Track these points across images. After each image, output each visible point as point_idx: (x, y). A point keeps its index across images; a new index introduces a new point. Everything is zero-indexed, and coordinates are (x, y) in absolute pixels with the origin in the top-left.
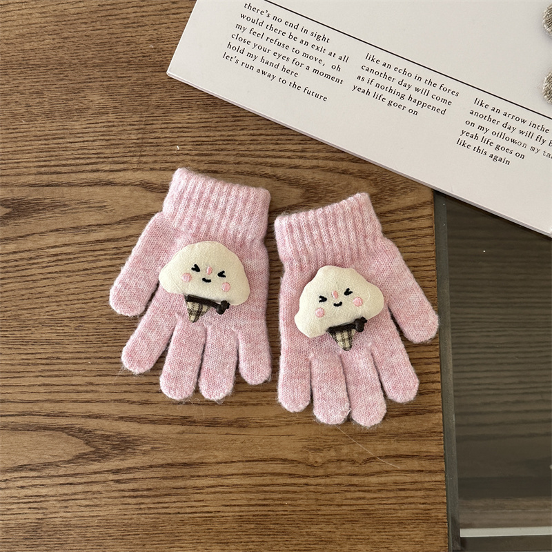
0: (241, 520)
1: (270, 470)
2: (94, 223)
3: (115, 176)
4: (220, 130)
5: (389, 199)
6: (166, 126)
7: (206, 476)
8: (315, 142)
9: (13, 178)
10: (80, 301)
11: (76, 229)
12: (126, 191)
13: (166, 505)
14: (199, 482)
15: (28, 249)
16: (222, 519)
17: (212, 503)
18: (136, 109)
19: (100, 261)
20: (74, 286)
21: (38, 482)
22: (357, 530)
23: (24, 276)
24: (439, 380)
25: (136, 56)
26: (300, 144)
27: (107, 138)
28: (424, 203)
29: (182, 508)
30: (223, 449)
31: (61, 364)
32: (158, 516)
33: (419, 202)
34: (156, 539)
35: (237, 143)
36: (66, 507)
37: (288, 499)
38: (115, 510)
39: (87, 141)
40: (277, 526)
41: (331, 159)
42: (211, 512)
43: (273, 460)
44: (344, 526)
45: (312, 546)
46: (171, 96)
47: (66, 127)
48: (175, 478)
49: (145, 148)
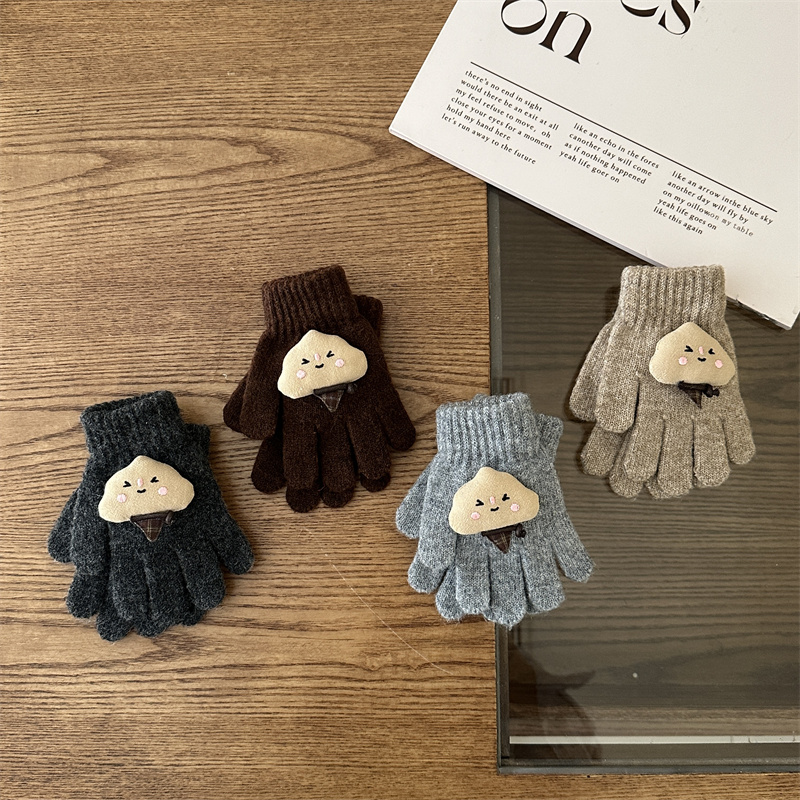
0: (299, 722)
1: (329, 674)
3: (193, 387)
7: (268, 678)
9: (97, 387)
13: (227, 705)
14: (260, 684)
16: (281, 721)
17: (272, 704)
18: (216, 325)
21: (106, 678)
22: (410, 734)
25: (217, 277)
27: (187, 352)
29: (242, 708)
30: (284, 651)
32: (220, 715)
34: (217, 737)
36: (133, 703)
37: (345, 702)
38: (178, 708)
39: (169, 354)
40: (333, 729)
42: (270, 713)
43: (332, 663)
44: (398, 730)
45: (367, 749)
47: (149, 341)
48: (236, 678)
49: (222, 362)
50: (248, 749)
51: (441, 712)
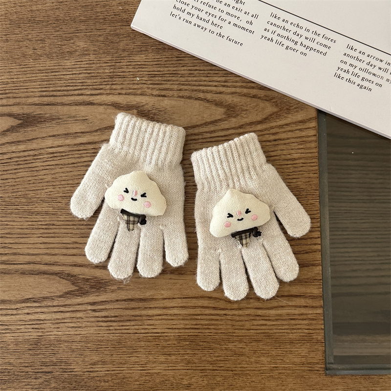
0: (180, 339)
1: (200, 304)
2: (79, 131)
3: (94, 99)
4: (167, 67)
5: (286, 115)
6: (129, 63)
7: (156, 308)
8: (234, 75)
9: (24, 99)
10: (69, 185)
11: (67, 135)
12: (101, 109)
13: (127, 328)
14: (150, 312)
15: (33, 149)
16: (166, 338)
17: (160, 326)
18: (109, 51)
19: (83, 157)
20: (65, 175)
21: (39, 310)
22: (261, 347)
23: (31, 167)
24: (320, 243)
25: (109, 14)
26: (223, 76)
27: (89, 72)
28: (310, 118)
29: (138, 329)
30: (167, 289)
31: (56, 229)
32: (122, 335)
33: (307, 118)
34: (121, 351)
35: (179, 76)
36: (58, 328)
37: (213, 325)
38: (92, 330)
39: (75, 74)
40: (205, 343)
41: (245, 87)
42: (159, 333)
43: (202, 297)
44: (252, 344)
45: (229, 358)
46: (134, 43)
47: (60, 64)
48: (133, 308)
49: (115, 79)
50: (143, 358)
51: (283, 331)
